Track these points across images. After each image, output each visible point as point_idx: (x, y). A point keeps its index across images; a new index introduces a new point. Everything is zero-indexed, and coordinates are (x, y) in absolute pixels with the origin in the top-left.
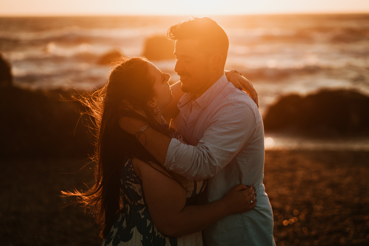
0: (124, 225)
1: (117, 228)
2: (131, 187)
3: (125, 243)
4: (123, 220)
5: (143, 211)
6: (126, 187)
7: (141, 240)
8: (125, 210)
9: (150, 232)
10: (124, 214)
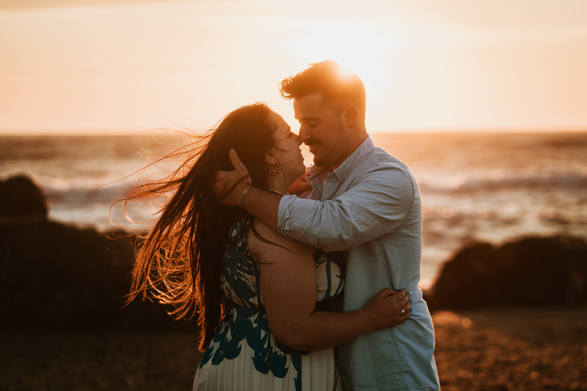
0: (229, 336)
1: (219, 343)
2: (242, 278)
3: (230, 360)
4: (226, 330)
5: (256, 318)
6: (236, 278)
7: (252, 357)
8: (229, 317)
9: (264, 347)
10: (228, 323)
